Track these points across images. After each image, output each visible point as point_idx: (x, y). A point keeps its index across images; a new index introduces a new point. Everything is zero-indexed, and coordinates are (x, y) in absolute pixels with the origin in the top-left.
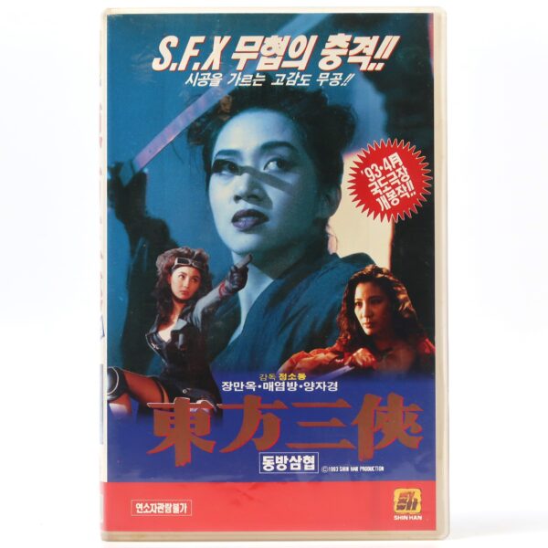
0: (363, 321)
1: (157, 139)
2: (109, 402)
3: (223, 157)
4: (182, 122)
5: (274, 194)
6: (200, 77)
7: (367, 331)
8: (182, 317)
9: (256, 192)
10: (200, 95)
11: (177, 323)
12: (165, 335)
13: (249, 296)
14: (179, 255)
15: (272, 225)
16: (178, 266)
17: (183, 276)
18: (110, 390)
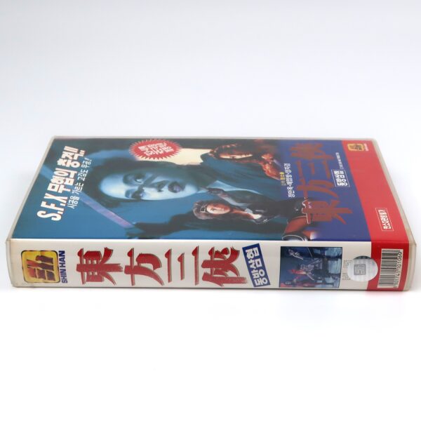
0: (244, 156)
1: (113, 219)
2: (309, 240)
3: (130, 195)
4: (101, 210)
5: (158, 180)
6: (71, 203)
7: (250, 155)
8: (244, 211)
9: (156, 185)
10: (84, 204)
11: (248, 212)
12: (257, 217)
13: (227, 188)
14: (198, 211)
15: (179, 180)
16: (206, 211)
17: (213, 210)
18: (301, 240)
